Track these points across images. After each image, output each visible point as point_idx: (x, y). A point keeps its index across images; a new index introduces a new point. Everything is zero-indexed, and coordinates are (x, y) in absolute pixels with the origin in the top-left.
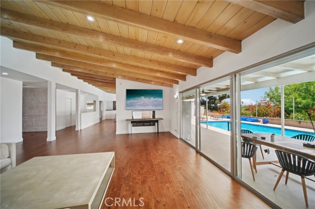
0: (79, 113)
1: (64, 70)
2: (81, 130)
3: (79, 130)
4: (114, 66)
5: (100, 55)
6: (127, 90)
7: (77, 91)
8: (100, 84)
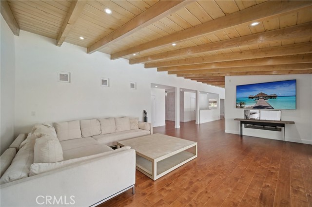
0: (198, 110)
1: (185, 78)
2: (200, 124)
3: (198, 123)
4: (213, 67)
5: (193, 63)
6: (237, 86)
7: (196, 92)
8: (216, 83)
